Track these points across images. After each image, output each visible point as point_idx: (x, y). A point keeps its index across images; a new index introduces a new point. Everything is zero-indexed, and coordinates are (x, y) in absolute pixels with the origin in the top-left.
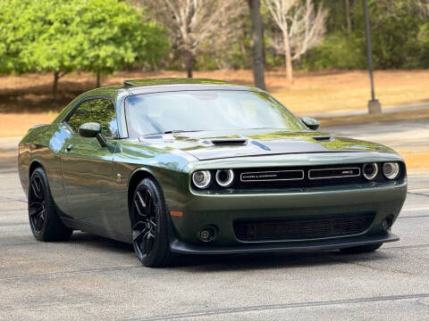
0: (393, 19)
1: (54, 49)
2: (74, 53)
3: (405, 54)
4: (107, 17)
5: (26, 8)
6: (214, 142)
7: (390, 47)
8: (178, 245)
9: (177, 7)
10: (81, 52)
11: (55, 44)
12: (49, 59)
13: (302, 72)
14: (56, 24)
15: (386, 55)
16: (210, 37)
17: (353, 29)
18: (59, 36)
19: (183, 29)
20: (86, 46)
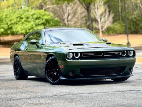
0: (135, 18)
1: (23, 27)
2: (30, 28)
3: (139, 29)
4: (41, 16)
5: (14, 13)
6: (73, 44)
7: (134, 27)
8: (62, 77)
9: (64, 13)
10: (32, 28)
11: (24, 25)
12: (22, 30)
13: (105, 35)
14: (24, 19)
15: (133, 29)
16: (75, 23)
17: (122, 21)
18: (25, 22)
19: (66, 21)
20: (34, 26)
